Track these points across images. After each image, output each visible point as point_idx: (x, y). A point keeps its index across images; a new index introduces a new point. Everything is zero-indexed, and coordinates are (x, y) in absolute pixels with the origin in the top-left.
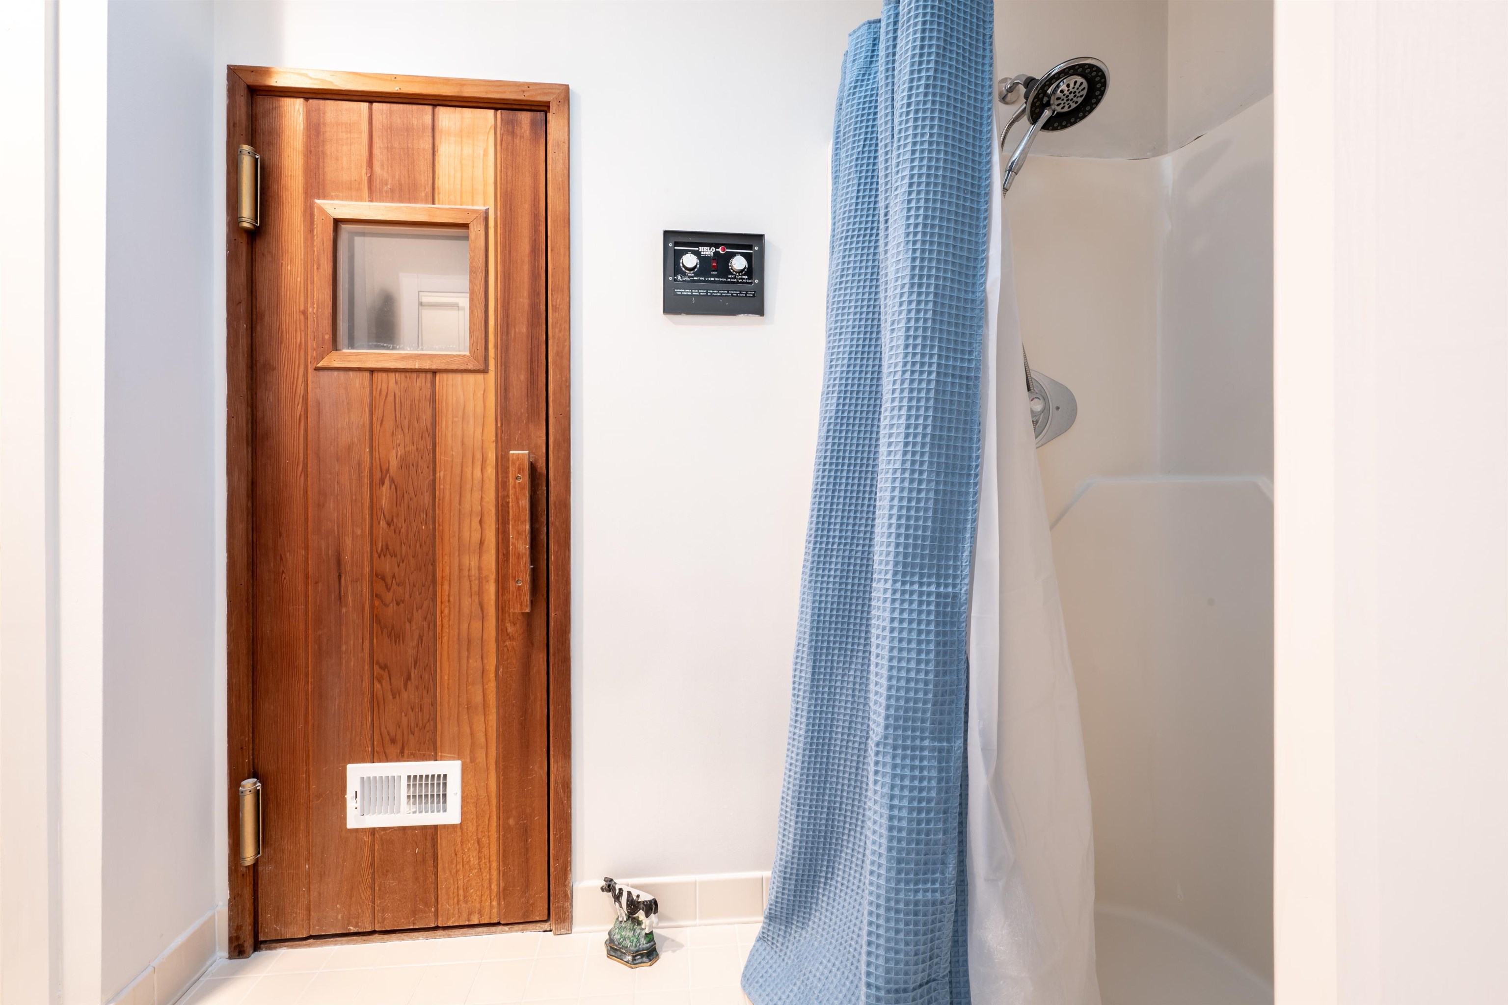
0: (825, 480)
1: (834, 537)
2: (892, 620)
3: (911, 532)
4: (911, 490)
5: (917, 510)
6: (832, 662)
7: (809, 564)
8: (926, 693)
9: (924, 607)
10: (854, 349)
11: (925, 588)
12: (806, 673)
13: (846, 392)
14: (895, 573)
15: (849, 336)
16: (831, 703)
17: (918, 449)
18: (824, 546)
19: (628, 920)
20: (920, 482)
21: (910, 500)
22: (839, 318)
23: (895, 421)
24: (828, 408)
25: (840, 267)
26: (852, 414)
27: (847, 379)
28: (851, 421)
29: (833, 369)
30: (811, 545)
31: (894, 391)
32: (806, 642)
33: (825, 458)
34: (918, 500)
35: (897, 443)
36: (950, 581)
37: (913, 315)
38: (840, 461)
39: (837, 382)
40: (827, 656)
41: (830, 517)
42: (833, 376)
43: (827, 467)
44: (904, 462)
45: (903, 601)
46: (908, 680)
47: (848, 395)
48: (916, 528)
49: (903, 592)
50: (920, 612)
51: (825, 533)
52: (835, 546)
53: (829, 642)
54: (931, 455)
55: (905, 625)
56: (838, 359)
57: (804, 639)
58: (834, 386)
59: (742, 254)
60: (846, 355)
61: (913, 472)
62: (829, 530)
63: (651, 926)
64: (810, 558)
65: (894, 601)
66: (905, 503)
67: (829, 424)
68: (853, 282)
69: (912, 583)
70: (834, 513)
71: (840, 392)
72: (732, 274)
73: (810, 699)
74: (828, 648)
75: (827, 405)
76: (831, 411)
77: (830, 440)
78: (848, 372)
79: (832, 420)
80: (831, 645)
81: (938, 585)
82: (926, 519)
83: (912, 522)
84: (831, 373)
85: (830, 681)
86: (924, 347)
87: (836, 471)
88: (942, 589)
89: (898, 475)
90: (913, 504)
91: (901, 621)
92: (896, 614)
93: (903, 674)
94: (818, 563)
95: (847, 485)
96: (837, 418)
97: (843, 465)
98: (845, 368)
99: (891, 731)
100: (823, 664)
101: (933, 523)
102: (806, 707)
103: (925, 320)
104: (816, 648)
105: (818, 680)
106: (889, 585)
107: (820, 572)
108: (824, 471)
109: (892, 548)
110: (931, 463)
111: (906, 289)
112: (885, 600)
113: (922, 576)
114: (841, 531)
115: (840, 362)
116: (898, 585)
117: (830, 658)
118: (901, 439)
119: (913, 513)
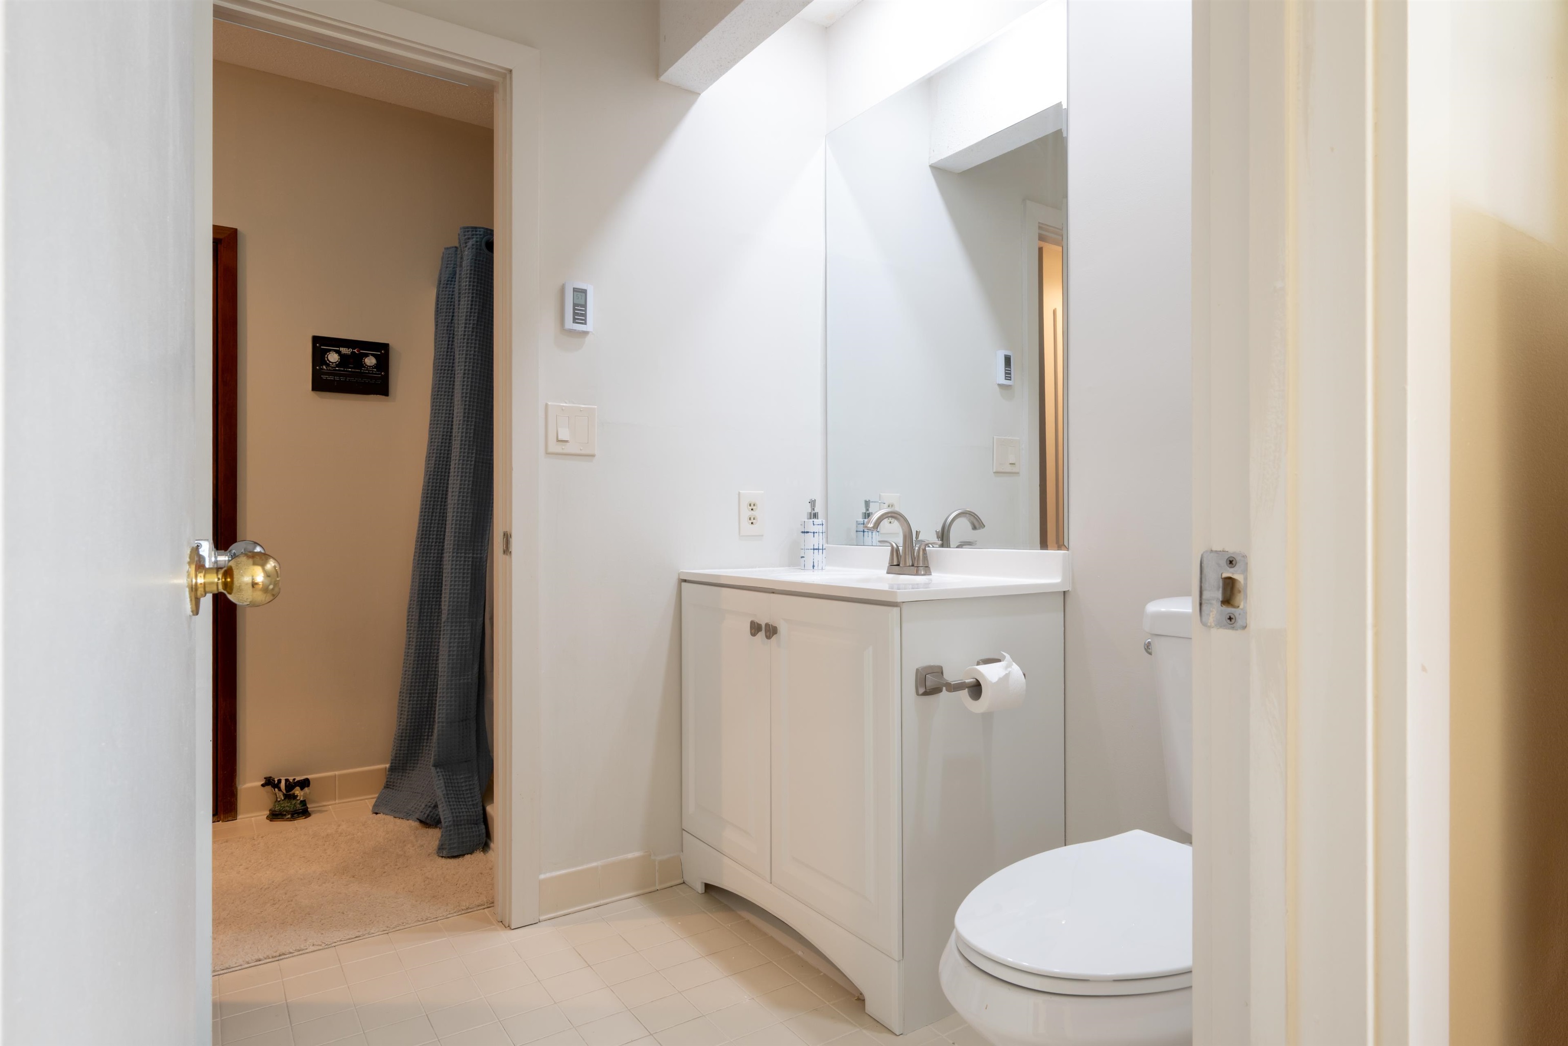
0: (428, 506)
1: (433, 539)
2: (452, 569)
3: (461, 531)
4: (461, 513)
5: (464, 521)
6: (432, 609)
7: (417, 554)
8: (466, 598)
9: (466, 563)
10: (445, 433)
11: (467, 555)
12: (415, 617)
13: (440, 457)
14: (454, 549)
15: (442, 426)
16: (431, 632)
17: (465, 494)
18: (426, 543)
19: (285, 799)
20: (466, 509)
21: (461, 517)
22: (437, 415)
23: (455, 482)
24: (429, 466)
25: (437, 386)
26: (444, 470)
27: (441, 450)
28: (443, 474)
29: (433, 444)
30: (419, 543)
31: (455, 468)
32: (415, 599)
33: (428, 494)
34: (465, 517)
35: (456, 492)
36: (479, 552)
37: (464, 434)
38: (437, 496)
39: (435, 451)
40: (428, 606)
41: (431, 527)
42: (432, 448)
43: (429, 499)
44: (458, 500)
45: (457, 561)
46: (458, 594)
47: (442, 459)
48: (464, 529)
49: (457, 557)
50: (464, 565)
51: (427, 536)
52: (433, 544)
53: (429, 598)
54: (471, 497)
55: (457, 571)
56: (435, 439)
57: (414, 597)
58: (433, 453)
59: (373, 355)
60: (441, 437)
61: (462, 505)
62: (430, 535)
63: (304, 796)
64: (418, 551)
65: (452, 561)
66: (459, 518)
67: (430, 475)
68: (445, 395)
69: (461, 553)
70: (432, 525)
71: (436, 457)
72: (365, 367)
73: (418, 631)
74: (429, 601)
75: (429, 464)
76: (431, 467)
77: (430, 484)
78: (441, 446)
79: (432, 473)
80: (431, 599)
81: (473, 554)
82: (468, 525)
83: (462, 527)
84: (431, 446)
85: (430, 620)
86: (469, 449)
87: (434, 502)
88: (475, 555)
89: (456, 506)
90: (463, 519)
91: (456, 569)
92: (454, 566)
93: (456, 591)
94: (423, 553)
95: (441, 509)
96: (434, 472)
97: (438, 498)
98: (439, 444)
99: (450, 616)
100: (426, 610)
101: (471, 527)
102: (415, 636)
103: (470, 437)
104: (421, 601)
105: (423, 620)
106: (451, 554)
107: (424, 558)
108: (427, 501)
109: (452, 538)
110: (471, 501)
111: (461, 422)
112: (449, 561)
113: (466, 550)
114: (437, 535)
115: (436, 440)
116: (455, 554)
117: (430, 607)
118: (457, 490)
119: (462, 522)
